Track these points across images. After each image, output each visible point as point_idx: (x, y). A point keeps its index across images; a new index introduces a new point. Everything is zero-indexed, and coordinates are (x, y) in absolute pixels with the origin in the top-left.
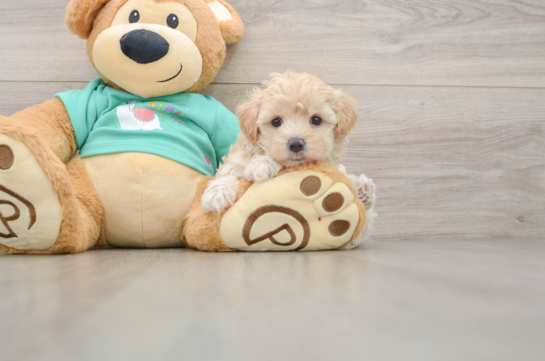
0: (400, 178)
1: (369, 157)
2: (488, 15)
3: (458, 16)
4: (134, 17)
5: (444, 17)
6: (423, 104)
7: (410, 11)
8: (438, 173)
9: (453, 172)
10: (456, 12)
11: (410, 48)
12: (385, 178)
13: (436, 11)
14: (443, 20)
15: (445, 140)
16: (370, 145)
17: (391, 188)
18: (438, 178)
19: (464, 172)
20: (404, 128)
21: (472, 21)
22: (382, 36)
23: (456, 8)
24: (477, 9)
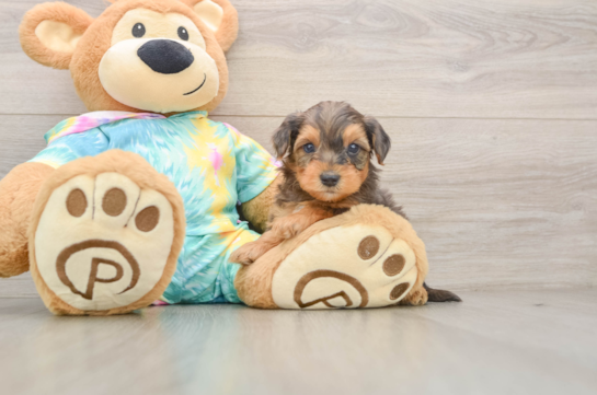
0: (470, 221)
1: (436, 198)
2: (565, 40)
3: (532, 40)
5: (517, 42)
6: (495, 138)
7: (479, 35)
8: (513, 216)
9: (529, 214)
10: (529, 37)
11: (480, 77)
13: (508, 35)
14: (516, 45)
15: (520, 179)
16: (436, 184)
17: (460, 233)
18: (512, 221)
19: (540, 215)
20: (474, 166)
21: (549, 46)
22: (449, 63)
23: (530, 32)
24: (553, 33)
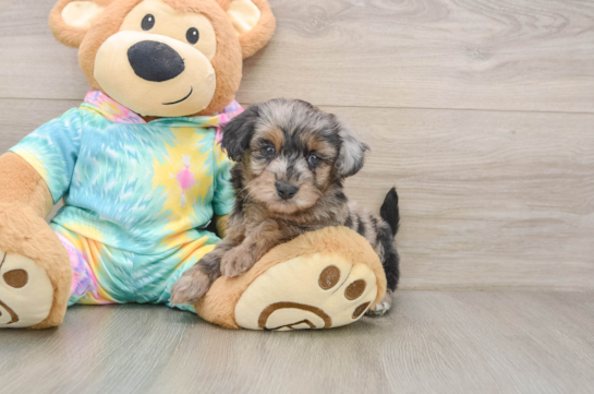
0: (481, 219)
1: (446, 194)
3: (564, 25)
4: (148, 23)
5: (546, 27)
6: (513, 133)
7: (504, 19)
8: (526, 215)
9: (545, 214)
10: (562, 21)
11: (503, 65)
12: (462, 219)
13: (537, 20)
14: (545, 31)
15: (537, 177)
16: (447, 180)
17: (468, 231)
18: (526, 221)
19: (557, 215)
20: (488, 161)
21: (581, 32)
22: (468, 50)
23: (562, 16)
24: (588, 17)
